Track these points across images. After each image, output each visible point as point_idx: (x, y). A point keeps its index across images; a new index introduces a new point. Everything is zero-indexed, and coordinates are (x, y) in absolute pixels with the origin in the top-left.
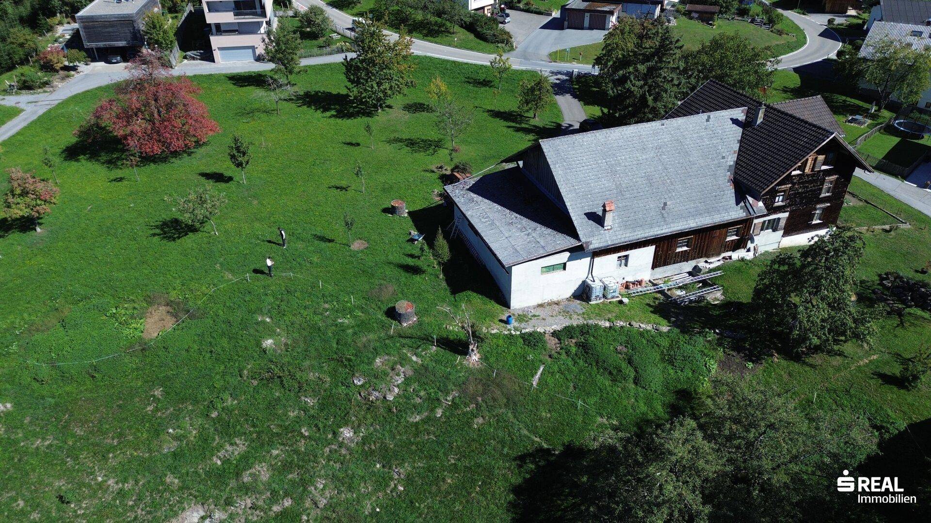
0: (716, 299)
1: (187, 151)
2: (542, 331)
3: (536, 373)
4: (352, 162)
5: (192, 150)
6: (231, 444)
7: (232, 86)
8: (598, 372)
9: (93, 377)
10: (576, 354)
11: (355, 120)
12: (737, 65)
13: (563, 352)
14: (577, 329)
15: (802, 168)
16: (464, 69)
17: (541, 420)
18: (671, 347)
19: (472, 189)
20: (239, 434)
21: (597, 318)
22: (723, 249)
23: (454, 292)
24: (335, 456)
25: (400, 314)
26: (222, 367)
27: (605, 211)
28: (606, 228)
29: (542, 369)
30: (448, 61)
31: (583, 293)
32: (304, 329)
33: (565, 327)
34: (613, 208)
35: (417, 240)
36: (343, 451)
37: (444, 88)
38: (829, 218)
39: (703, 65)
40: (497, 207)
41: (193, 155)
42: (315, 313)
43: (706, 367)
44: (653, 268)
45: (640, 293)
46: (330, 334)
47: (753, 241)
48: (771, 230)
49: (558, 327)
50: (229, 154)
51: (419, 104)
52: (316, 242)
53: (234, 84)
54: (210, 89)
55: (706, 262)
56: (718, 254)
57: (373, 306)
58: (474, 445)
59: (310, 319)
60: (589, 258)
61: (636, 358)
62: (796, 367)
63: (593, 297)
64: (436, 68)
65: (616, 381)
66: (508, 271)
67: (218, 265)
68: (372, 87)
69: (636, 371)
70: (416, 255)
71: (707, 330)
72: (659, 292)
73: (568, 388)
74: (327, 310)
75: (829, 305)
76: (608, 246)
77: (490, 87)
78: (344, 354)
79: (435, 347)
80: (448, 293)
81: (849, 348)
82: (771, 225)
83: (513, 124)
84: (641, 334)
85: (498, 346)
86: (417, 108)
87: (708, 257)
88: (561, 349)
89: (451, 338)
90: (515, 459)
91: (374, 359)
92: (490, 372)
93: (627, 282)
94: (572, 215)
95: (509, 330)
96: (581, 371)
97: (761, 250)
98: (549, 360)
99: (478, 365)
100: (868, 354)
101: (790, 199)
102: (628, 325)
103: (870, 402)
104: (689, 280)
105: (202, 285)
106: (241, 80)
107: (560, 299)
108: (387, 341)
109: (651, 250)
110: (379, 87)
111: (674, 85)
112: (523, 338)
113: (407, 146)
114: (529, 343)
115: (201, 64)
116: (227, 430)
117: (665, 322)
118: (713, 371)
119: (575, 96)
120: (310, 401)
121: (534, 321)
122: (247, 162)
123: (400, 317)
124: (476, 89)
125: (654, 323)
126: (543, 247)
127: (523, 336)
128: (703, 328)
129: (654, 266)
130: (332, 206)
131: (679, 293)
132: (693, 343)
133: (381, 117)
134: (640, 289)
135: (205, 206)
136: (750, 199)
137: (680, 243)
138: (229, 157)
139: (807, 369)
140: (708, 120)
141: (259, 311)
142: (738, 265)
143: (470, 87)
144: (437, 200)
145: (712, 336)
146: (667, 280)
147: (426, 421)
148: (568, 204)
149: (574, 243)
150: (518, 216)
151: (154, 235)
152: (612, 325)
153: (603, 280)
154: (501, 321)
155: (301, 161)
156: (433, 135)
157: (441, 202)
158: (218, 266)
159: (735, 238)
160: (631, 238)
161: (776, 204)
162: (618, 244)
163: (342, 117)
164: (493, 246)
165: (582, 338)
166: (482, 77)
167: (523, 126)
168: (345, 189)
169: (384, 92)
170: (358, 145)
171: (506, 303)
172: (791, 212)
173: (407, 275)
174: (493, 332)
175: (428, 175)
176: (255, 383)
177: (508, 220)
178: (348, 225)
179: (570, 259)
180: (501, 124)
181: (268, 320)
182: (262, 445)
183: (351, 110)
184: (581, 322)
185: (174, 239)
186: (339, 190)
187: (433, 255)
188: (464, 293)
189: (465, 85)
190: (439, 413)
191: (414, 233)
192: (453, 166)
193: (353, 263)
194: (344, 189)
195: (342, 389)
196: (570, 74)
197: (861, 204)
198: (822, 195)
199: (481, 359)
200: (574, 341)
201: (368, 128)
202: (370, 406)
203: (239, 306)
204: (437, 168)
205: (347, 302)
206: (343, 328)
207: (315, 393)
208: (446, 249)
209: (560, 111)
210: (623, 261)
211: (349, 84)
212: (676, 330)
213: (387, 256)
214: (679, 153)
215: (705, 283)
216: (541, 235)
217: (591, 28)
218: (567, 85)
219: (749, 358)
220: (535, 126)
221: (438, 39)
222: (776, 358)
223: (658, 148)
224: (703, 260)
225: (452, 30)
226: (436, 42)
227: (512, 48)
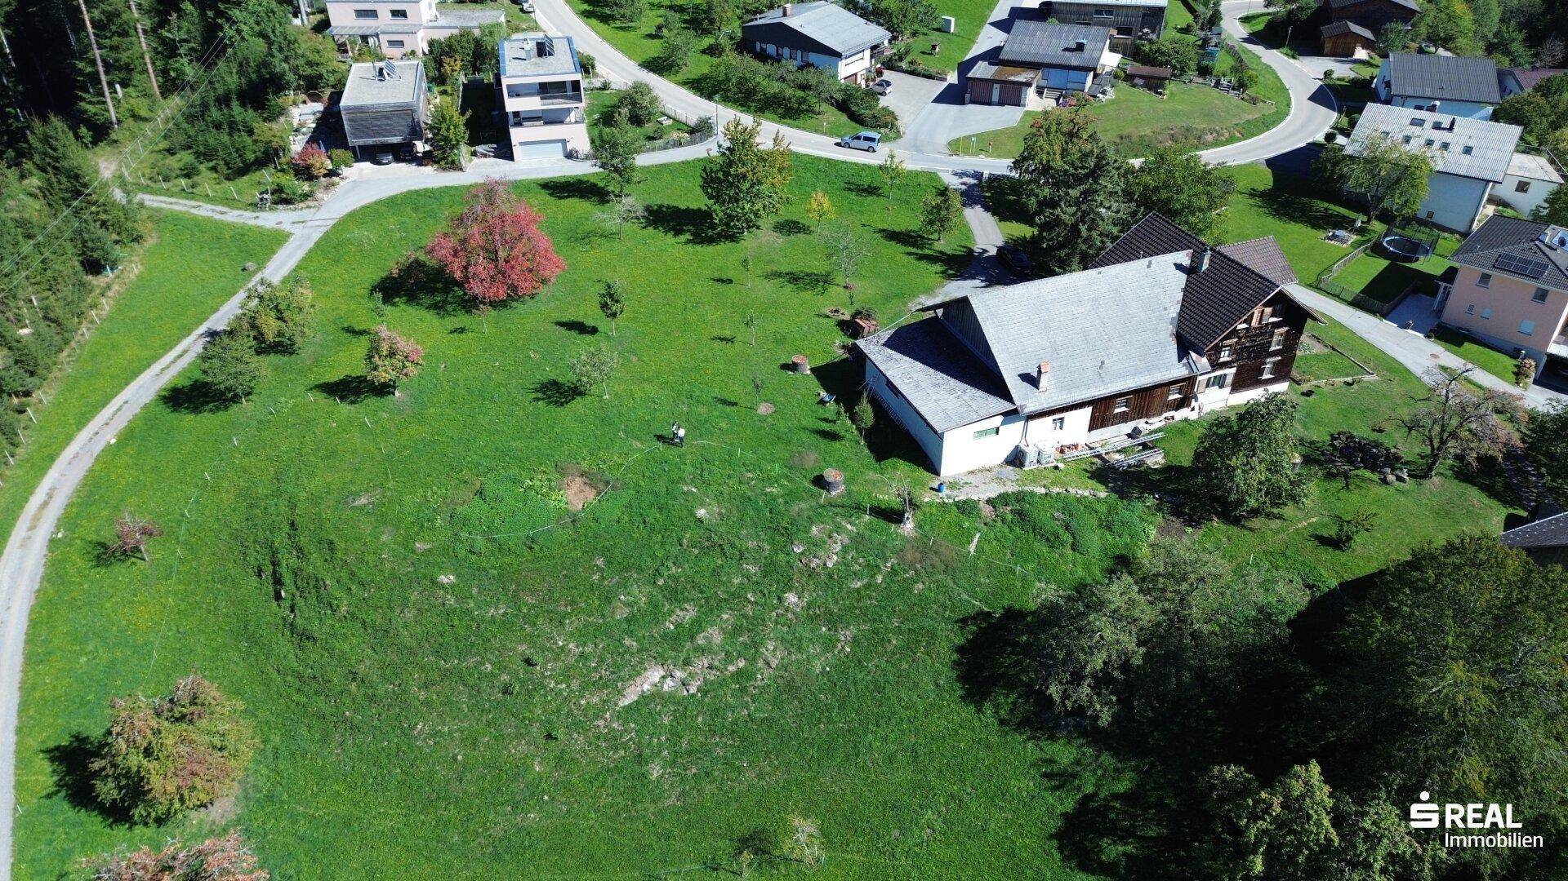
0: (1156, 463)
2: (976, 498)
3: (972, 540)
4: (729, 305)
6: (682, 610)
7: (549, 198)
8: (1035, 539)
9: (531, 548)
10: (1012, 521)
11: (718, 247)
13: (999, 519)
14: (1012, 496)
15: (1248, 321)
16: (842, 170)
17: (980, 585)
18: (1109, 512)
19: (889, 344)
20: (686, 600)
21: (1032, 484)
22: (1164, 408)
23: (879, 459)
24: (782, 620)
25: (828, 483)
26: (660, 537)
27: (1040, 372)
28: (1041, 390)
29: (978, 536)
30: (820, 159)
31: (1016, 459)
32: (734, 499)
33: (1000, 494)
34: (1048, 369)
36: (790, 616)
37: (827, 205)
38: (1282, 372)
40: (919, 365)
41: (537, 298)
42: (740, 482)
43: (1145, 532)
44: (1089, 430)
45: (1076, 458)
46: (761, 504)
47: (1196, 401)
48: (1216, 387)
49: (993, 495)
51: (792, 222)
52: (720, 406)
53: (551, 195)
55: (1147, 422)
56: (1160, 414)
57: (798, 475)
58: (916, 609)
59: (737, 488)
60: (1023, 422)
61: (1073, 524)
62: (1234, 531)
63: (1027, 463)
64: (806, 168)
65: (1054, 547)
66: (941, 437)
67: (621, 432)
69: (1074, 537)
70: (831, 419)
71: (1147, 495)
72: (1097, 456)
73: (1005, 555)
74: (752, 479)
75: (1266, 467)
76: (1043, 409)
77: (878, 195)
78: (779, 523)
79: (868, 516)
80: (872, 460)
81: (1289, 510)
82: (1216, 382)
83: (913, 250)
84: (1079, 500)
85: (932, 514)
86: (791, 228)
87: (1148, 416)
88: (997, 516)
89: (883, 507)
90: (956, 622)
91: (810, 527)
92: (925, 540)
93: (1062, 446)
94: (1005, 376)
96: (1018, 538)
97: (1207, 409)
98: (985, 527)
99: (913, 533)
100: (1307, 517)
101: (1237, 354)
102: (1064, 492)
103: (1304, 562)
104: (1129, 442)
105: (613, 454)
106: (560, 189)
107: (991, 465)
108: (819, 510)
109: (1088, 411)
112: (957, 506)
113: (790, 282)
114: (964, 510)
115: (497, 164)
116: (675, 595)
117: (1102, 487)
118: (1152, 537)
119: (987, 209)
120: (752, 569)
121: (966, 488)
122: (621, 312)
123: (828, 486)
124: (860, 199)
125: (1092, 489)
126: (976, 411)
127: (957, 504)
128: (1142, 493)
129: (1091, 429)
131: (1117, 457)
132: (1132, 508)
133: (749, 242)
134: (1075, 453)
136: (1193, 355)
137: (1118, 404)
139: (1246, 532)
140: (1149, 267)
141: (682, 480)
142: (1181, 426)
143: (853, 196)
144: (840, 354)
145: (1151, 501)
146: (1104, 443)
147: (868, 587)
148: (1000, 365)
149: (1008, 407)
151: (538, 399)
152: (1048, 491)
153: (1037, 444)
154: (932, 489)
155: (669, 304)
156: (818, 266)
157: (845, 356)
158: (622, 434)
159: (1178, 396)
160: (1067, 401)
161: (1222, 360)
162: (1053, 406)
163: (701, 243)
164: (922, 411)
165: (1018, 505)
166: (865, 181)
167: (927, 252)
168: (731, 340)
170: (730, 281)
171: (934, 470)
172: (1238, 367)
173: (826, 441)
174: (927, 500)
175: (823, 320)
176: (696, 551)
178: (759, 388)
179: (1003, 423)
180: (897, 249)
181: (694, 490)
182: (711, 610)
183: (710, 232)
184: (1016, 488)
185: (562, 404)
186: (724, 342)
187: (852, 421)
188: (890, 460)
189: (846, 193)
190: (879, 579)
191: (823, 394)
192: (853, 311)
193: (765, 429)
195: (781, 556)
196: (978, 176)
197: (1326, 350)
198: (1272, 349)
199: (916, 527)
200: (1009, 508)
201: (746, 263)
202: (812, 573)
203: (660, 476)
204: (832, 311)
205: (771, 471)
206: (772, 497)
207: (755, 561)
208: (870, 413)
209: (969, 230)
210: (1058, 424)
212: (1115, 496)
213: (799, 421)
214: (1118, 305)
215: (1145, 446)
216: (973, 398)
217: (1001, 103)
218: (976, 192)
219: (1188, 523)
220: (941, 252)
221: (800, 122)
222: (1216, 523)
223: (1096, 299)
224: (1143, 421)
225: (817, 109)
226: (798, 127)
227: (898, 135)
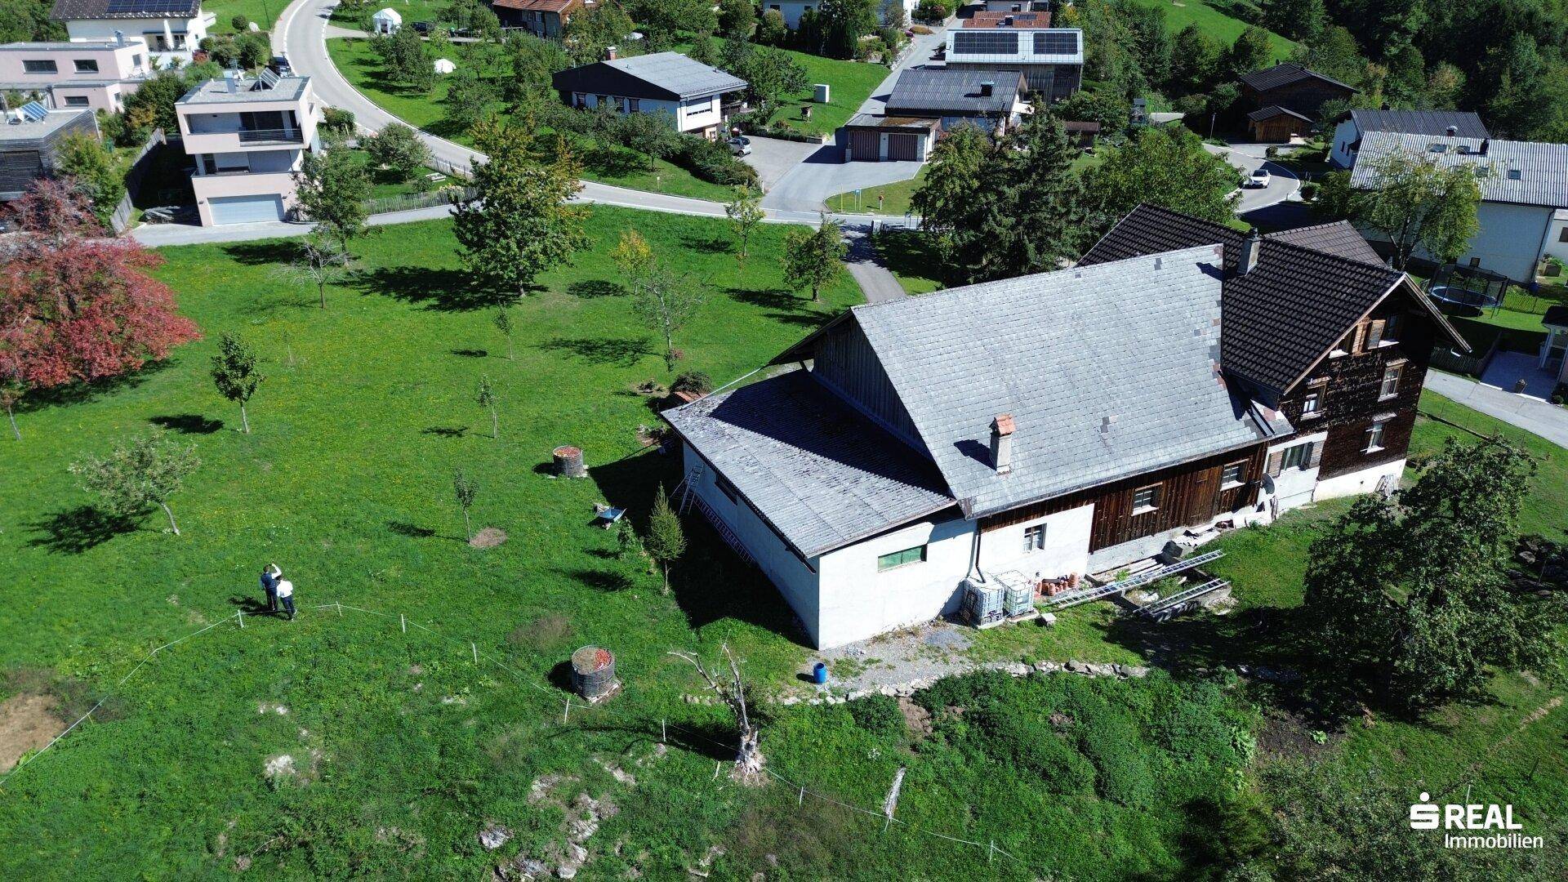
0: (1222, 605)
1: (128, 377)
2: (892, 693)
3: (889, 788)
4: (470, 382)
5: (142, 377)
7: (232, 264)
8: (1020, 776)
10: (968, 739)
11: (476, 313)
12: (1175, 186)
13: (940, 735)
14: (964, 683)
15: (1347, 345)
16: (676, 224)
18: (1158, 710)
19: (718, 414)
21: (1000, 657)
22: (1216, 507)
23: (696, 622)
25: (583, 678)
26: (166, 831)
27: (996, 435)
28: (999, 470)
29: (900, 778)
30: (647, 212)
31: (963, 608)
32: (365, 726)
33: (939, 682)
34: (1012, 428)
35: (611, 521)
37: (644, 250)
38: (1395, 446)
39: (1116, 186)
40: (773, 443)
41: (142, 386)
42: (390, 688)
43: (1235, 746)
44: (1091, 550)
45: (1075, 602)
46: (425, 734)
47: (1269, 487)
48: (1296, 468)
49: (924, 683)
50: (214, 374)
51: (598, 282)
52: (396, 537)
53: (237, 261)
54: (189, 269)
55: (1188, 534)
56: (1209, 518)
57: (522, 663)
59: (380, 701)
60: (971, 535)
61: (1092, 737)
62: (1411, 733)
63: (985, 614)
64: (627, 223)
65: (1060, 791)
66: (813, 568)
67: (174, 597)
68: (508, 249)
69: (1097, 766)
70: (610, 550)
71: (1224, 669)
72: (1110, 598)
73: (960, 815)
74: (417, 679)
75: (1465, 597)
76: (1010, 506)
77: (728, 252)
78: (457, 778)
79: (663, 747)
80: (684, 625)
82: (1295, 460)
83: (777, 311)
84: (1095, 686)
85: (801, 733)
86: (595, 289)
87: (1189, 523)
88: (936, 729)
89: (699, 722)
91: (527, 784)
92: (788, 793)
93: (1044, 581)
94: (930, 446)
95: (820, 696)
96: (983, 775)
97: (1284, 506)
98: (913, 755)
99: (761, 780)
101: (1329, 405)
102: (1064, 670)
104: (1161, 571)
105: (132, 641)
106: (249, 253)
107: (916, 622)
108: (555, 741)
109: (1086, 512)
110: (521, 248)
111: (1070, 222)
112: (852, 710)
113: (580, 352)
114: (868, 720)
115: (173, 229)
117: (1135, 658)
118: (1251, 755)
119: (881, 263)
121: (870, 673)
122: (252, 389)
123: (582, 684)
124: (704, 256)
125: (1116, 661)
126: (880, 514)
127: (853, 707)
128: (1213, 665)
129: (1094, 547)
130: (430, 465)
131: (1148, 597)
132: (1202, 697)
133: (525, 307)
134: (1070, 593)
135: (148, 471)
136: (1260, 407)
137: (1139, 498)
138: (214, 379)
139: (1435, 736)
140: (1158, 266)
141: (262, 691)
142: (1248, 535)
143: (692, 253)
144: (647, 444)
145: (1234, 681)
146: (1122, 572)
148: (920, 426)
149: (939, 503)
150: (819, 458)
151: (36, 543)
152: (1032, 670)
153: (999, 578)
154: (802, 677)
155: (368, 387)
156: (629, 331)
157: (654, 448)
158: (173, 601)
159: (1235, 484)
160: (1052, 489)
161: (1305, 416)
162: (1027, 501)
163: (449, 309)
164: (775, 518)
165: (976, 702)
166: (711, 237)
167: (796, 313)
168: (459, 433)
169: (531, 257)
170: (483, 354)
171: (806, 637)
172: (1331, 431)
173: (593, 592)
174: (788, 702)
175: (626, 400)
176: (245, 863)
177: (799, 466)
178: (464, 496)
179: (934, 537)
180: (754, 311)
181: (281, 710)
183: (468, 296)
184: (969, 667)
185: (79, 550)
186: (444, 436)
187: (647, 546)
188: (719, 623)
189: (683, 250)
191: (604, 507)
192: (673, 382)
193: (474, 575)
194: (455, 432)
195: (453, 862)
196: (867, 230)
198: (1383, 397)
199: (767, 765)
200: (959, 710)
201: (502, 321)
203: (216, 684)
204: (641, 388)
205: (463, 658)
206: (455, 718)
208: (676, 530)
209: (858, 287)
210: (1036, 538)
211: (463, 249)
212: (1162, 674)
213: (549, 556)
214: (1116, 326)
215: (1193, 576)
216: (871, 491)
217: (892, 158)
218: (865, 246)
219: (1316, 722)
220: (817, 313)
221: (627, 180)
222: (1370, 719)
223: (1077, 317)
224: (1181, 530)
225: (650, 166)
226: (622, 186)
227: (759, 193)
